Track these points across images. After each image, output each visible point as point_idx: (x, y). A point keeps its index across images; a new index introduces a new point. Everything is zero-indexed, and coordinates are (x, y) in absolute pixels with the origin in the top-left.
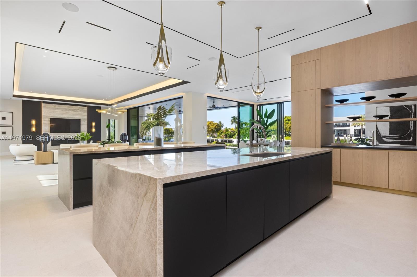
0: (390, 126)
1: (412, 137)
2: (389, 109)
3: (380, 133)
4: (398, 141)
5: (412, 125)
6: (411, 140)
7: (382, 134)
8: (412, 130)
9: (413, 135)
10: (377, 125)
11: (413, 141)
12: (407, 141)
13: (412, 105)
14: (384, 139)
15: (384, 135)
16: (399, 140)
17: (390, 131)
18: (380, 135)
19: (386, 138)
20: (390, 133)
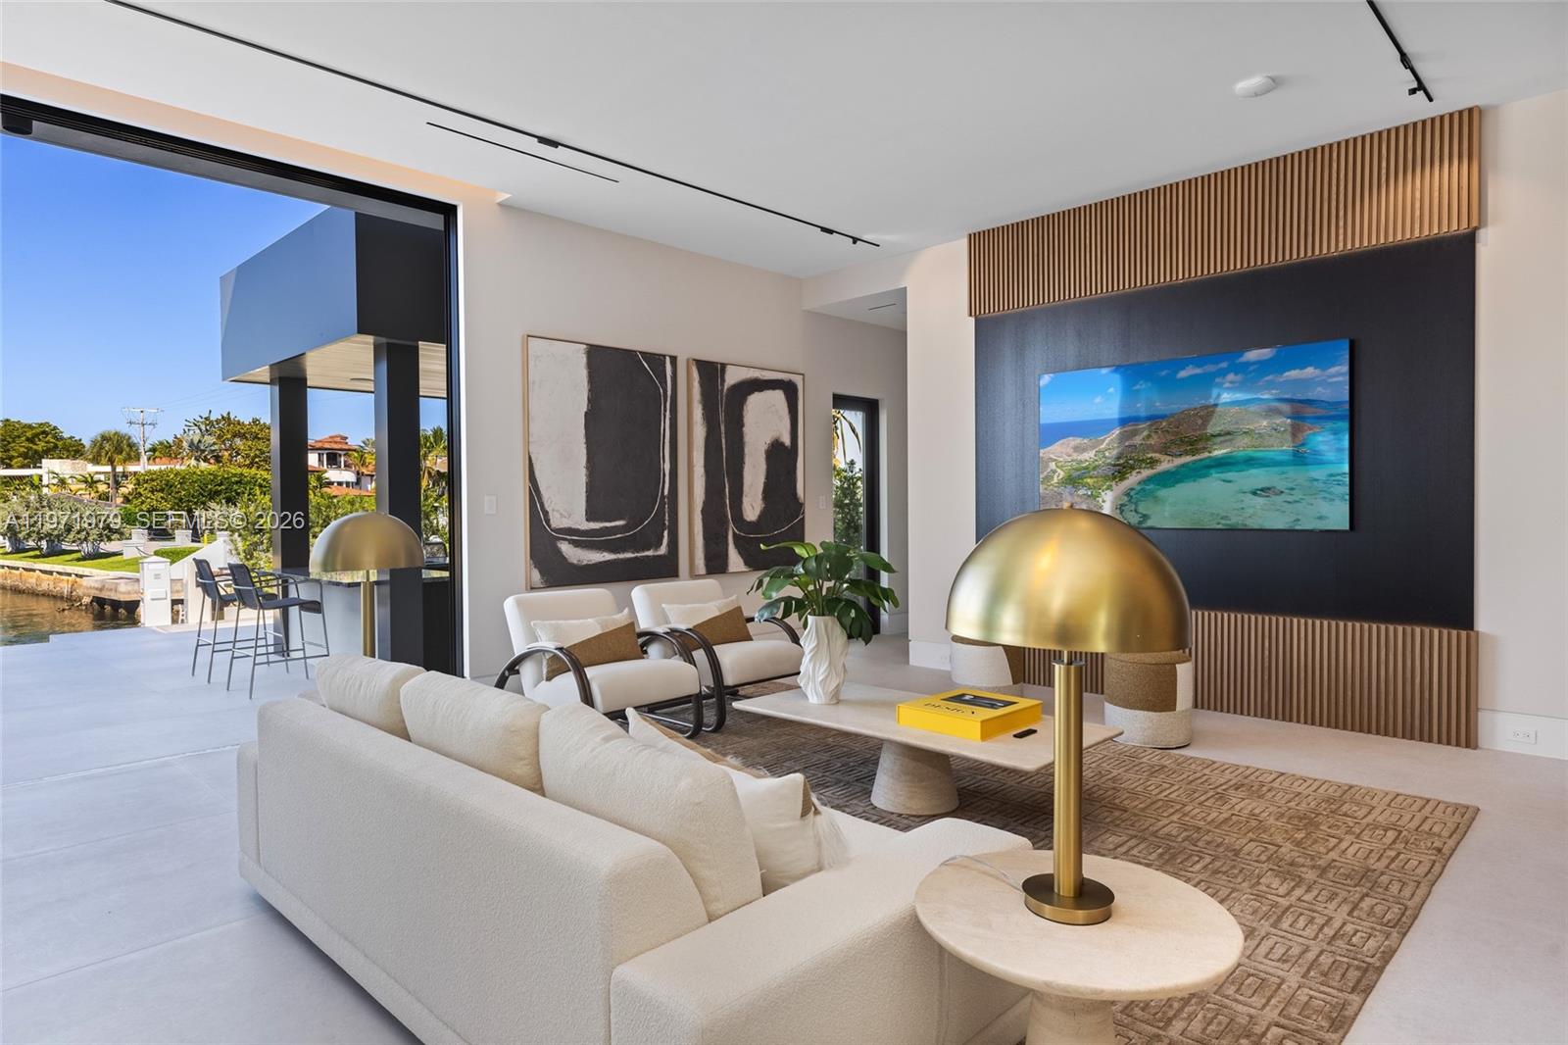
0: (587, 468)
1: (666, 533)
2: (584, 360)
3: (546, 513)
4: (621, 556)
5: (667, 467)
6: (663, 550)
7: (557, 521)
8: (666, 492)
9: (669, 521)
10: (532, 456)
11: (669, 552)
12: (650, 553)
13: (664, 356)
14: (565, 548)
15: (565, 523)
16: (624, 551)
17: (587, 501)
18: (548, 521)
19: (576, 544)
20: (591, 516)
